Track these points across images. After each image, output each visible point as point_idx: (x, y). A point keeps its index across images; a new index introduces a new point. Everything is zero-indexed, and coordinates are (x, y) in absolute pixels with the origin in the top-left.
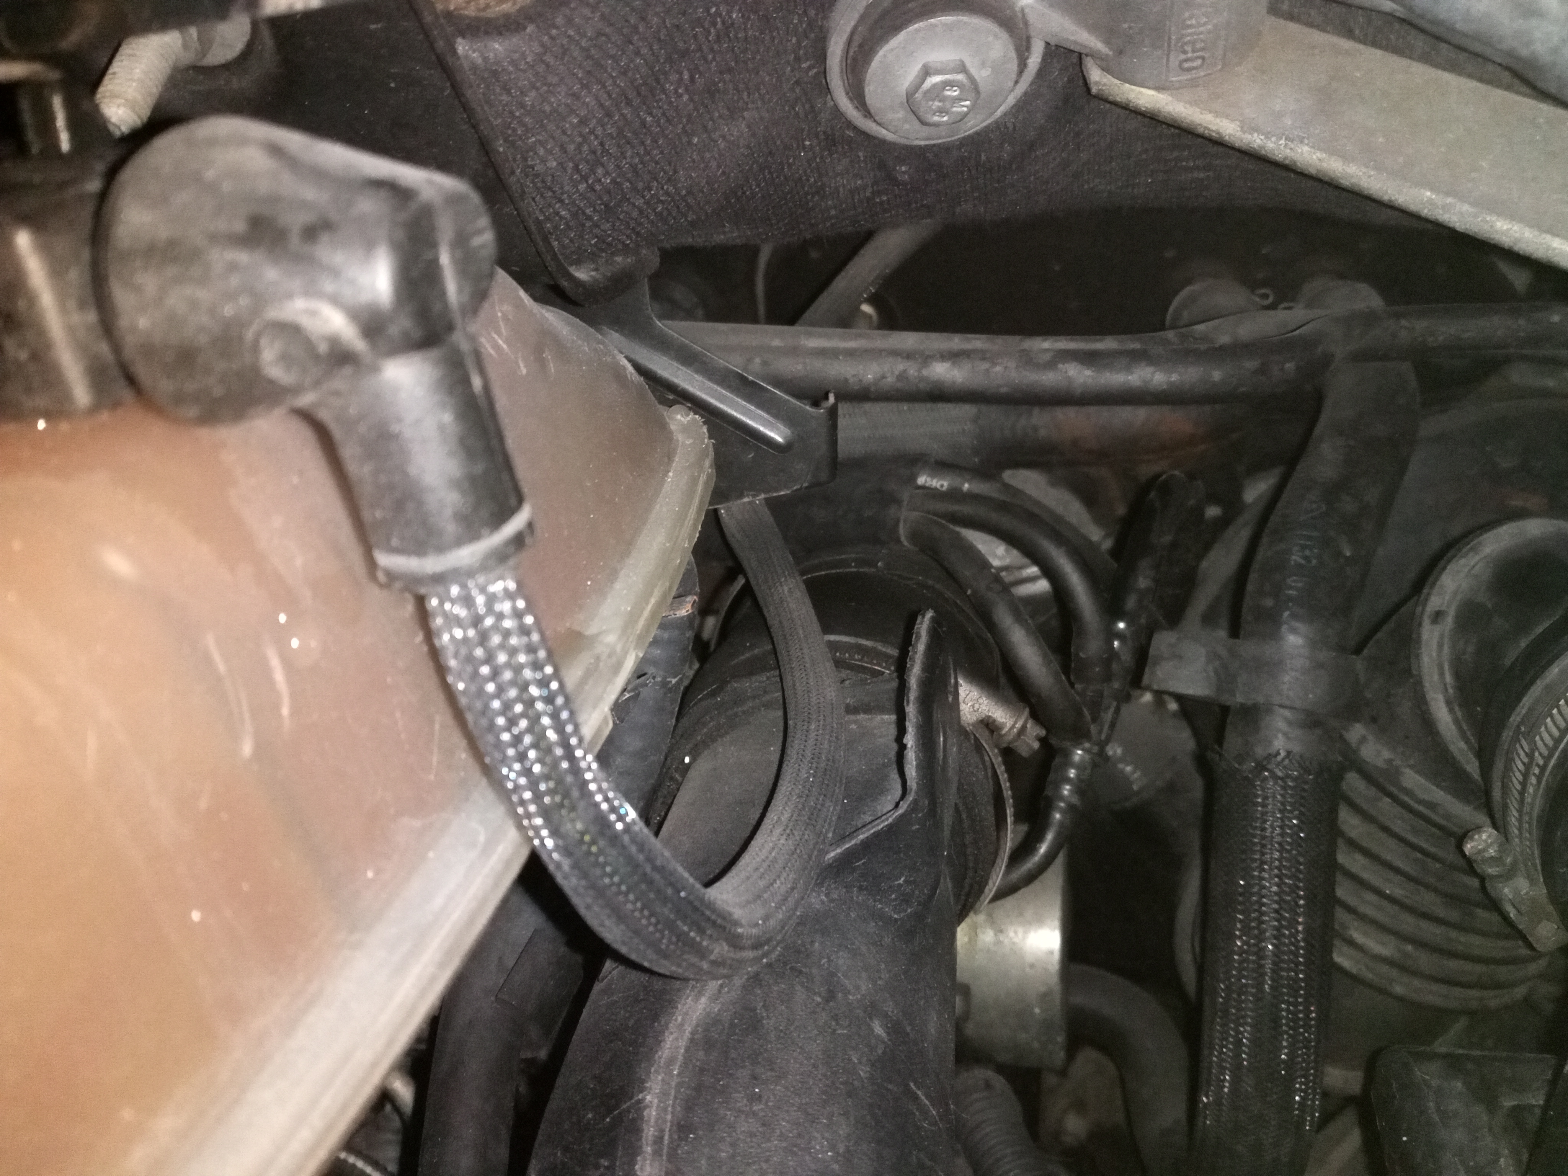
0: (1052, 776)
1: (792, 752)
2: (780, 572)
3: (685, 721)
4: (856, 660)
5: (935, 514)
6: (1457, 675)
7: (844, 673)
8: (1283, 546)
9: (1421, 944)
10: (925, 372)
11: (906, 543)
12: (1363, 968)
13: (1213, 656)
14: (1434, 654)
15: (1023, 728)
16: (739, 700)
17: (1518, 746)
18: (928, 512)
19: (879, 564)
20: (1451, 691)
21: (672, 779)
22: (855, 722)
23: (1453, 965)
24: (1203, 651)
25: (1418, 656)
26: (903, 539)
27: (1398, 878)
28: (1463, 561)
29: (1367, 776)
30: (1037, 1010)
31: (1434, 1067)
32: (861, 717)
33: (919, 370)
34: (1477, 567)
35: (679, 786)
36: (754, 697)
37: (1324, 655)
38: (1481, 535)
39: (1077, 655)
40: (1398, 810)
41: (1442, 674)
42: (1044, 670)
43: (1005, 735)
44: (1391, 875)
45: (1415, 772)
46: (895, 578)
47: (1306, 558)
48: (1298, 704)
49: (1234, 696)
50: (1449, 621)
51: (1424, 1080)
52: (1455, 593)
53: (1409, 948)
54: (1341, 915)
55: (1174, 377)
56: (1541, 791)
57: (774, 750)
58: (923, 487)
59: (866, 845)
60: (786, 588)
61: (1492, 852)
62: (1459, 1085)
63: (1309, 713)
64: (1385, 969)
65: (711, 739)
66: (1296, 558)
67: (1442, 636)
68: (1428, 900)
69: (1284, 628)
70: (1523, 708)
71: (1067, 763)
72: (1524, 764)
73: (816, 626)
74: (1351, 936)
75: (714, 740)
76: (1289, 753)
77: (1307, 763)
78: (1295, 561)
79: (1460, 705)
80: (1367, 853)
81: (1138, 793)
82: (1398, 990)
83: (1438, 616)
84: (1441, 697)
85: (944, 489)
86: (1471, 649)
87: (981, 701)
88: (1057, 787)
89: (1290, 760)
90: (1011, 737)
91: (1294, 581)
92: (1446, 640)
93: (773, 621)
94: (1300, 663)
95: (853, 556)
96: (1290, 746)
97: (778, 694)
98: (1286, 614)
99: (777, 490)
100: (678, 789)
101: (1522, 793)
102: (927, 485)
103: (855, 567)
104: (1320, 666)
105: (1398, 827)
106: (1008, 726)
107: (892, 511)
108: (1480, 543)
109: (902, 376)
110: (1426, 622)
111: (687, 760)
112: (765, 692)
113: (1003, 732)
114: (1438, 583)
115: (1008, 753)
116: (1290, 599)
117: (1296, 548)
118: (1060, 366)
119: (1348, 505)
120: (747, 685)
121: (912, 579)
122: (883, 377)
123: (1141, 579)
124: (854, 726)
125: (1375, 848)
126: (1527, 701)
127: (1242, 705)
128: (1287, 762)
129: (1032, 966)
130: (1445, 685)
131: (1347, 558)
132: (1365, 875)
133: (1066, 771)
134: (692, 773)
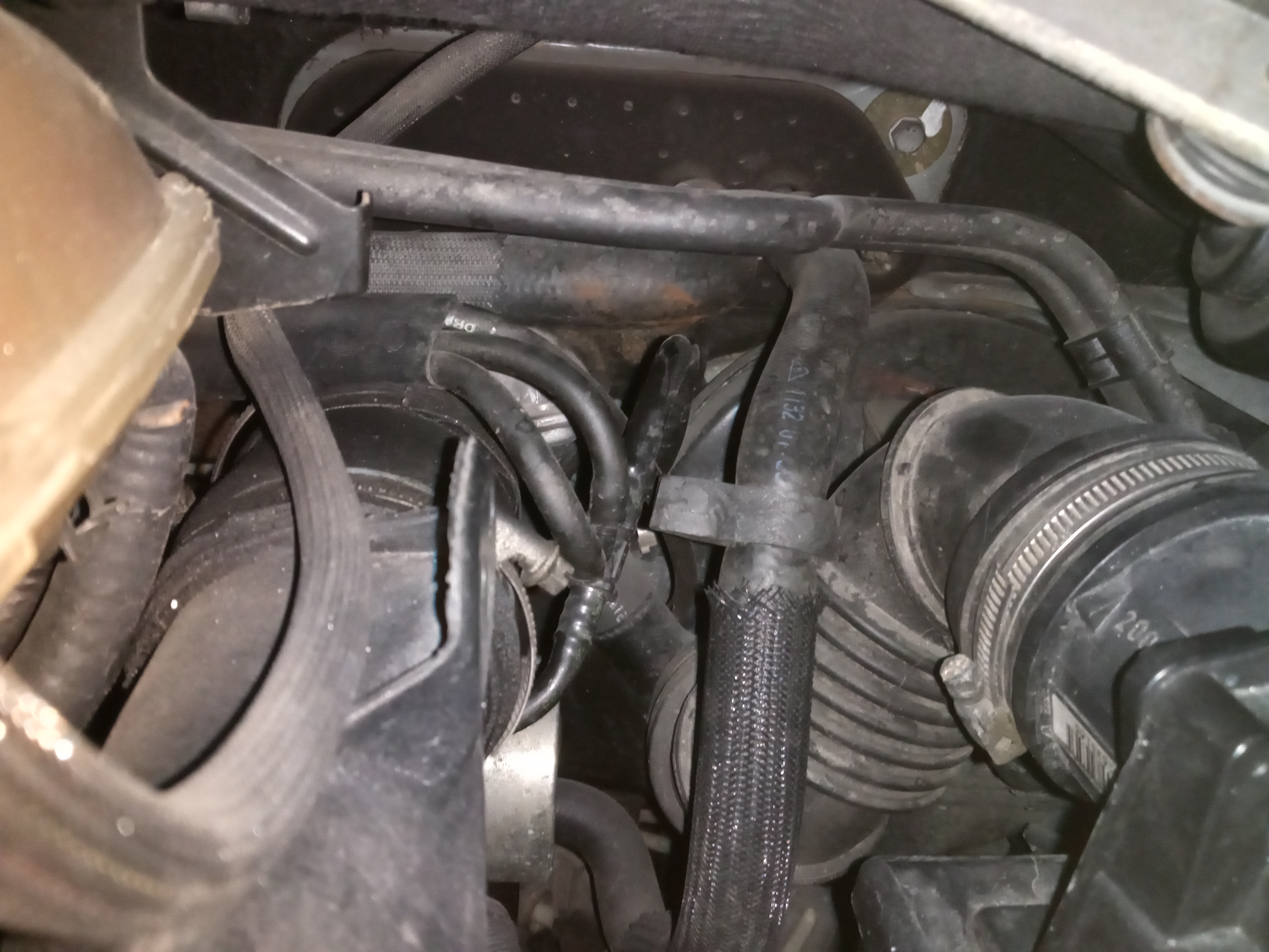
0: (564, 613)
1: (307, 594)
2: (296, 396)
3: (174, 560)
4: (381, 494)
5: (463, 354)
6: (920, 519)
7: (369, 507)
8: (773, 403)
9: (870, 754)
10: (467, 192)
11: (432, 382)
12: (825, 779)
13: (714, 500)
14: (901, 501)
15: (553, 566)
16: (241, 535)
17: (994, 581)
18: (456, 352)
19: (404, 401)
20: (914, 533)
21: (154, 626)
22: (379, 560)
23: (897, 771)
24: (705, 495)
25: (887, 502)
26: (429, 377)
27: (860, 698)
28: (922, 422)
29: (838, 610)
30: (531, 832)
31: (911, 875)
32: (387, 554)
33: (461, 190)
34: (935, 426)
35: (163, 633)
36: (260, 533)
37: (811, 500)
38: (935, 400)
39: (596, 497)
40: (862, 638)
41: (907, 519)
42: (569, 508)
43: (536, 572)
44: (852, 695)
45: (877, 605)
46: (420, 415)
47: (796, 415)
48: (788, 545)
49: (733, 536)
50: (913, 473)
51: (905, 889)
52: (918, 448)
53: (863, 759)
54: (813, 734)
55: (713, 222)
56: (1013, 622)
57: (283, 593)
58: (450, 328)
59: (396, 704)
60: (302, 413)
61: (967, 677)
62: (934, 891)
63: (796, 552)
64: (842, 778)
65: (206, 580)
66: (786, 414)
67: (907, 485)
68: (881, 716)
69: (777, 475)
70: (995, 547)
71: (580, 600)
72: (1000, 597)
73: (336, 455)
74: (817, 751)
75: (208, 582)
76: (780, 588)
77: (795, 598)
78: (786, 416)
79: (922, 547)
80: (833, 677)
81: (619, 625)
82: (853, 796)
83: (905, 467)
84: (905, 539)
85: (472, 331)
86: (934, 496)
87: (511, 538)
88: (570, 622)
89: (781, 596)
90: (540, 575)
91: (785, 434)
92: (911, 489)
93: (287, 452)
94: (790, 507)
95: (376, 392)
96: (780, 582)
97: (290, 530)
98: (779, 463)
99: (296, 299)
100: (161, 638)
101: (997, 625)
102: (455, 326)
103: (378, 402)
104: (805, 509)
105: (862, 654)
106: (539, 564)
107: (419, 347)
108: (935, 406)
109: (442, 193)
110: (894, 472)
111: (174, 604)
112: (274, 527)
113: (533, 570)
114: (904, 439)
115: (534, 591)
116: (782, 449)
117: (786, 405)
118: (605, 200)
119: (826, 371)
120: (252, 518)
121: (437, 417)
122: (421, 192)
123: (651, 428)
124: (377, 565)
125: (840, 673)
126: (999, 540)
127: (738, 544)
128: (777, 597)
129: (528, 791)
130: (910, 529)
131: (827, 416)
132: (832, 697)
133: (579, 607)
134: (178, 621)
